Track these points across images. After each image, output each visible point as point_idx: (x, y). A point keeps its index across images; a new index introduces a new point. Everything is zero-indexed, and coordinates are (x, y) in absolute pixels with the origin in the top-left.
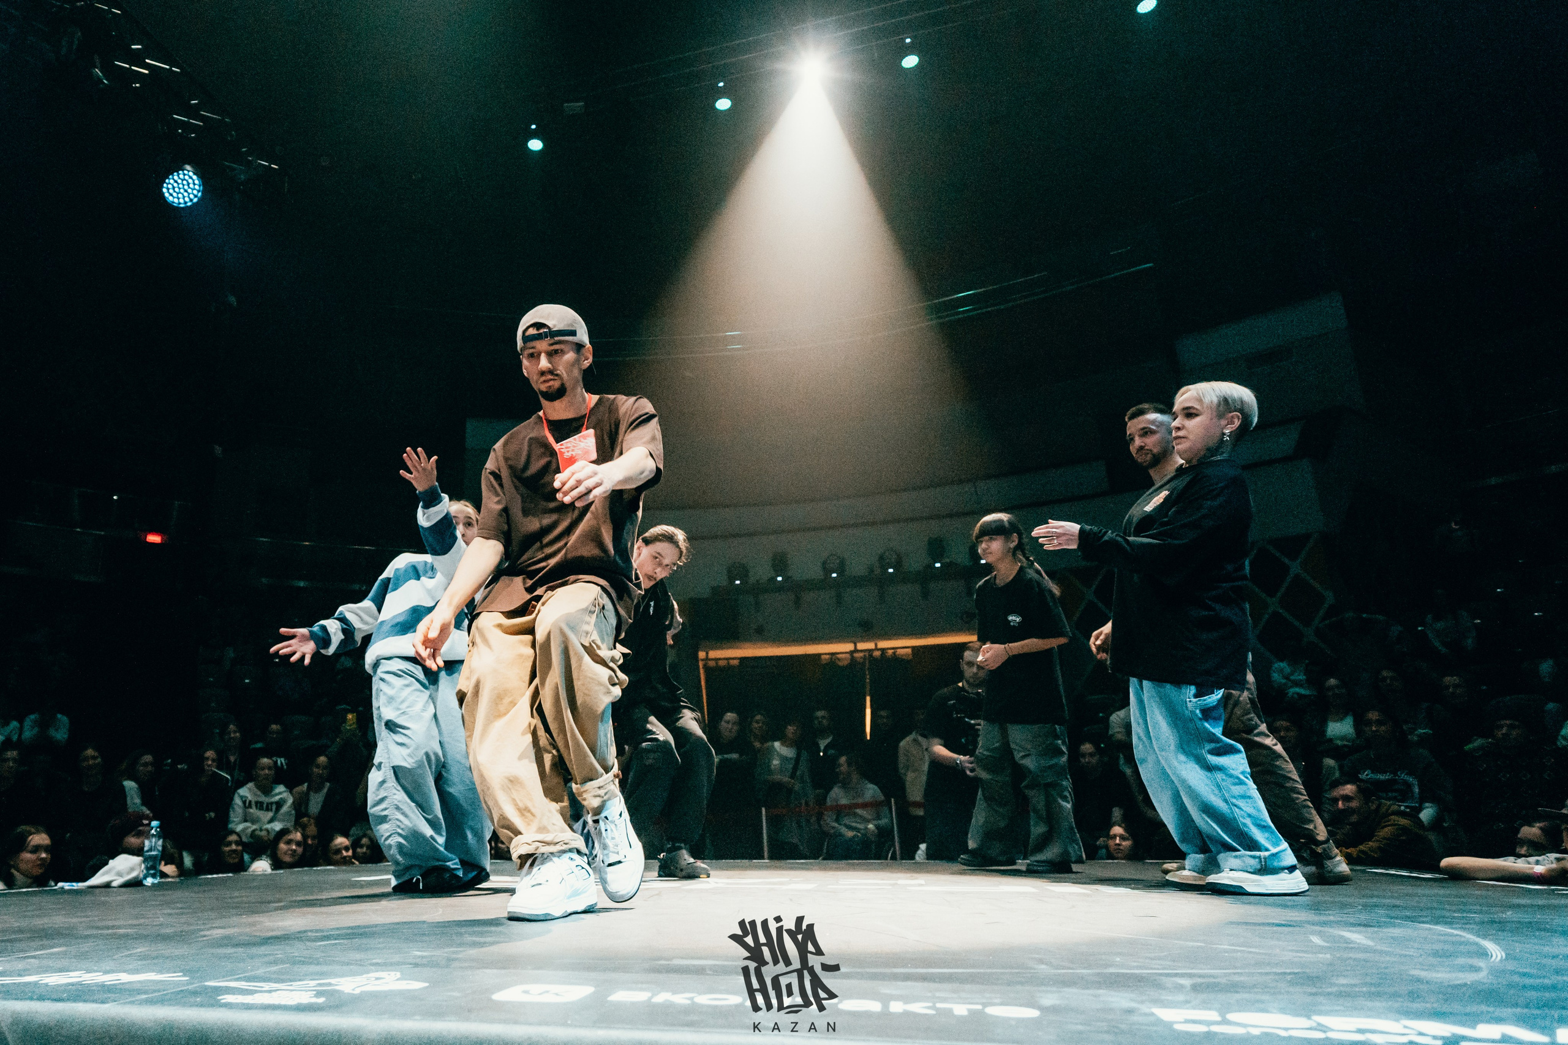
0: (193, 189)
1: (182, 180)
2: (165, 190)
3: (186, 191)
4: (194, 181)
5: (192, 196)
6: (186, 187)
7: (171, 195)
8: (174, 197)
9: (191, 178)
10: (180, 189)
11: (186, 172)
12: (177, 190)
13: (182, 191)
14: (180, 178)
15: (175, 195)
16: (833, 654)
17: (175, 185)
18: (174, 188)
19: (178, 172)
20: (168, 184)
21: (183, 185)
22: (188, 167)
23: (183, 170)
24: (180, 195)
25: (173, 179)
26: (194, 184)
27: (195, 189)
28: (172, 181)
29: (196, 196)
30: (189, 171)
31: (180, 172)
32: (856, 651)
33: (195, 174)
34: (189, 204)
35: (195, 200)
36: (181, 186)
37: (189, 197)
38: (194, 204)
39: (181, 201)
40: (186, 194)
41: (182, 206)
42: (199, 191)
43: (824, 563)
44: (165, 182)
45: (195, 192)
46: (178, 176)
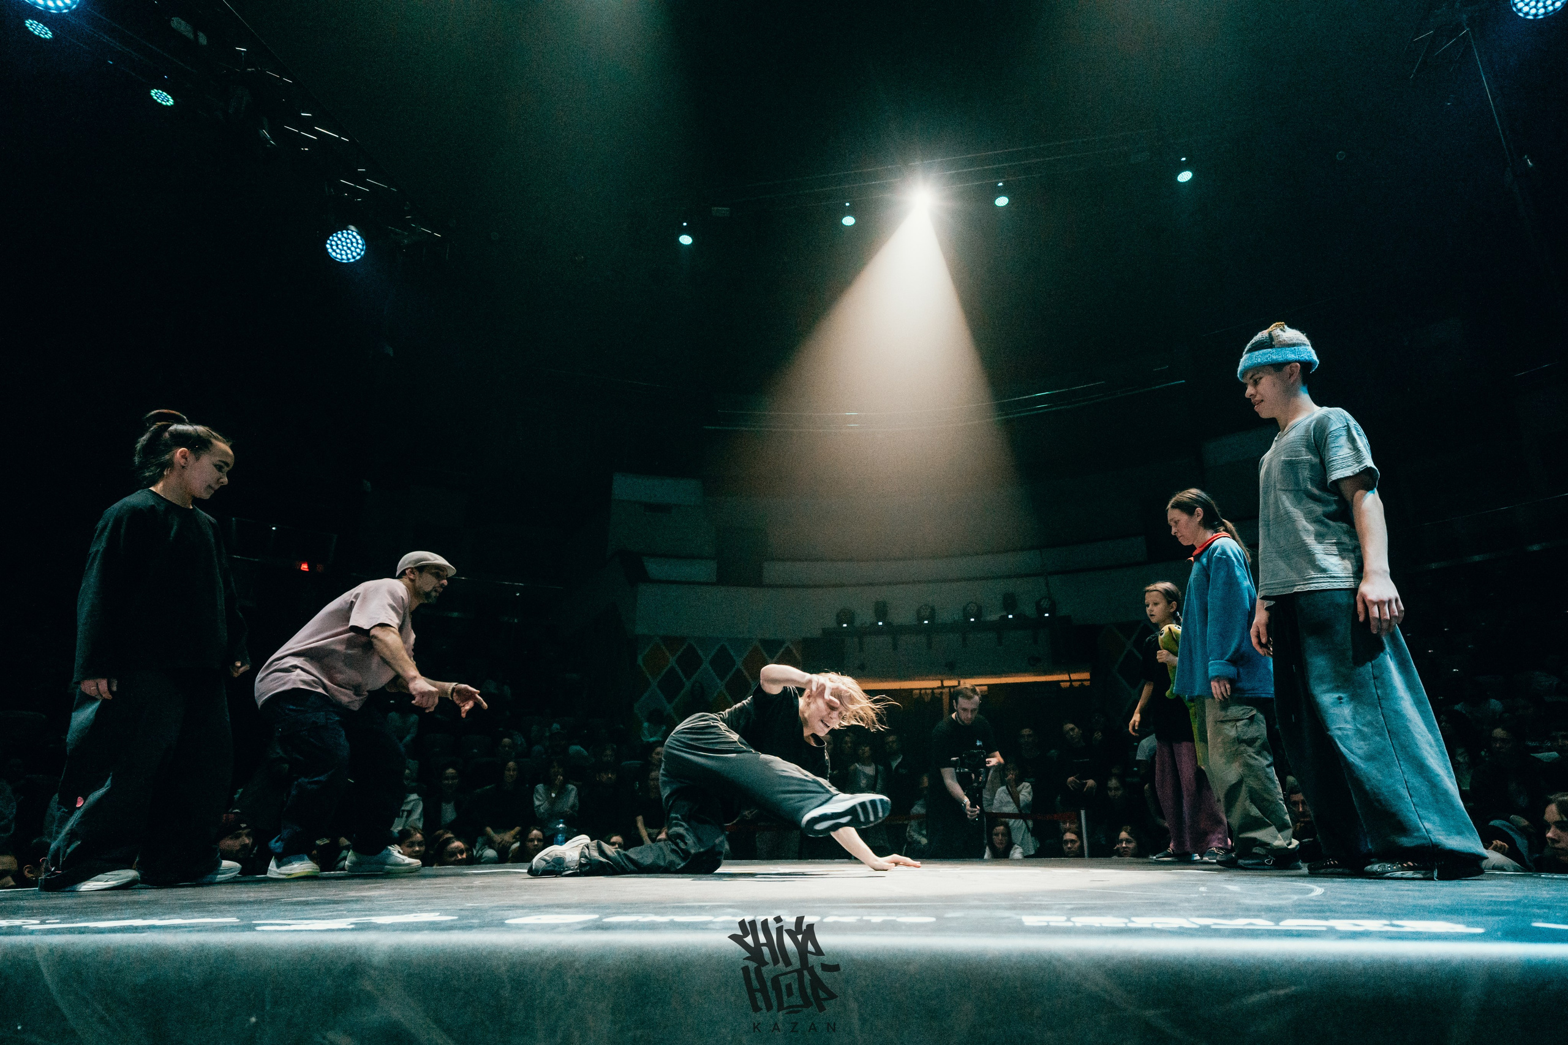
0: (356, 248)
2: (328, 246)
3: (349, 249)
5: (355, 254)
6: (349, 245)
7: (334, 251)
8: (337, 253)
9: (354, 237)
10: (343, 246)
11: (350, 232)
12: (340, 247)
13: (345, 248)
14: (343, 236)
15: (338, 251)
16: (921, 689)
17: (339, 242)
18: (337, 245)
19: (342, 231)
20: (331, 241)
21: (347, 243)
22: (352, 228)
23: (347, 230)
24: (343, 252)
25: (337, 237)
26: (358, 243)
27: (358, 248)
28: (335, 239)
29: (359, 254)
30: (353, 231)
31: (344, 231)
32: (943, 687)
33: (358, 234)
34: (352, 260)
35: (358, 258)
36: (344, 244)
37: (352, 254)
38: (357, 261)
39: (344, 257)
40: (349, 252)
41: (344, 261)
42: (362, 250)
43: (918, 612)
44: (329, 239)
45: (358, 250)
46: (342, 234)
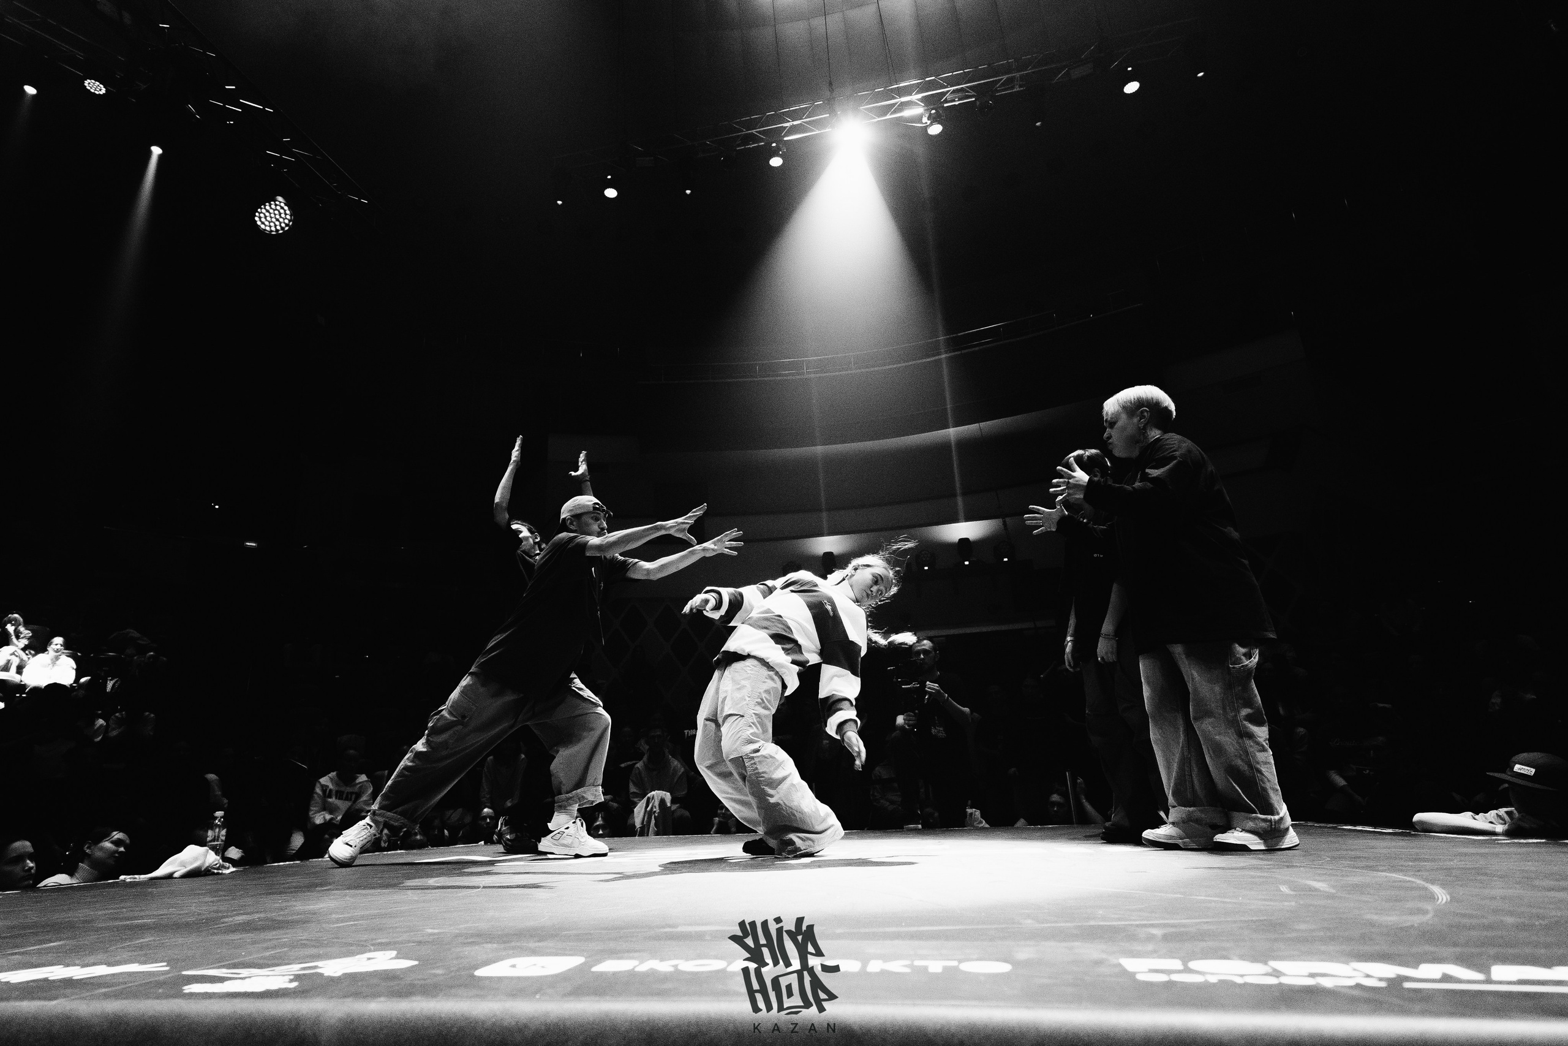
0: (284, 219)
1: (274, 210)
2: (256, 218)
3: (277, 220)
4: (285, 211)
5: (283, 225)
6: (278, 217)
7: (263, 223)
9: (282, 208)
10: (271, 217)
11: (277, 203)
12: (268, 219)
13: (274, 220)
15: (267, 223)
17: (267, 214)
18: (266, 217)
19: (269, 203)
20: (259, 213)
22: (280, 198)
23: (275, 201)
24: (272, 224)
25: (265, 208)
26: (286, 214)
28: (264, 211)
29: (287, 225)
30: (280, 202)
31: (272, 203)
33: (286, 205)
34: (281, 231)
35: (287, 228)
36: (273, 215)
37: (280, 226)
38: (285, 232)
39: (273, 228)
40: (277, 223)
41: (273, 233)
42: (290, 221)
44: (257, 211)
45: (287, 221)
46: (270, 206)
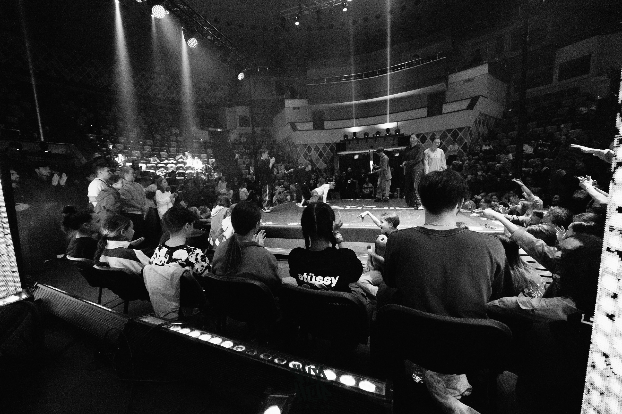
16: (364, 153)
24: (193, 45)
28: (189, 41)
32: (370, 152)
39: (193, 46)
